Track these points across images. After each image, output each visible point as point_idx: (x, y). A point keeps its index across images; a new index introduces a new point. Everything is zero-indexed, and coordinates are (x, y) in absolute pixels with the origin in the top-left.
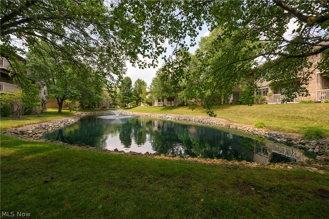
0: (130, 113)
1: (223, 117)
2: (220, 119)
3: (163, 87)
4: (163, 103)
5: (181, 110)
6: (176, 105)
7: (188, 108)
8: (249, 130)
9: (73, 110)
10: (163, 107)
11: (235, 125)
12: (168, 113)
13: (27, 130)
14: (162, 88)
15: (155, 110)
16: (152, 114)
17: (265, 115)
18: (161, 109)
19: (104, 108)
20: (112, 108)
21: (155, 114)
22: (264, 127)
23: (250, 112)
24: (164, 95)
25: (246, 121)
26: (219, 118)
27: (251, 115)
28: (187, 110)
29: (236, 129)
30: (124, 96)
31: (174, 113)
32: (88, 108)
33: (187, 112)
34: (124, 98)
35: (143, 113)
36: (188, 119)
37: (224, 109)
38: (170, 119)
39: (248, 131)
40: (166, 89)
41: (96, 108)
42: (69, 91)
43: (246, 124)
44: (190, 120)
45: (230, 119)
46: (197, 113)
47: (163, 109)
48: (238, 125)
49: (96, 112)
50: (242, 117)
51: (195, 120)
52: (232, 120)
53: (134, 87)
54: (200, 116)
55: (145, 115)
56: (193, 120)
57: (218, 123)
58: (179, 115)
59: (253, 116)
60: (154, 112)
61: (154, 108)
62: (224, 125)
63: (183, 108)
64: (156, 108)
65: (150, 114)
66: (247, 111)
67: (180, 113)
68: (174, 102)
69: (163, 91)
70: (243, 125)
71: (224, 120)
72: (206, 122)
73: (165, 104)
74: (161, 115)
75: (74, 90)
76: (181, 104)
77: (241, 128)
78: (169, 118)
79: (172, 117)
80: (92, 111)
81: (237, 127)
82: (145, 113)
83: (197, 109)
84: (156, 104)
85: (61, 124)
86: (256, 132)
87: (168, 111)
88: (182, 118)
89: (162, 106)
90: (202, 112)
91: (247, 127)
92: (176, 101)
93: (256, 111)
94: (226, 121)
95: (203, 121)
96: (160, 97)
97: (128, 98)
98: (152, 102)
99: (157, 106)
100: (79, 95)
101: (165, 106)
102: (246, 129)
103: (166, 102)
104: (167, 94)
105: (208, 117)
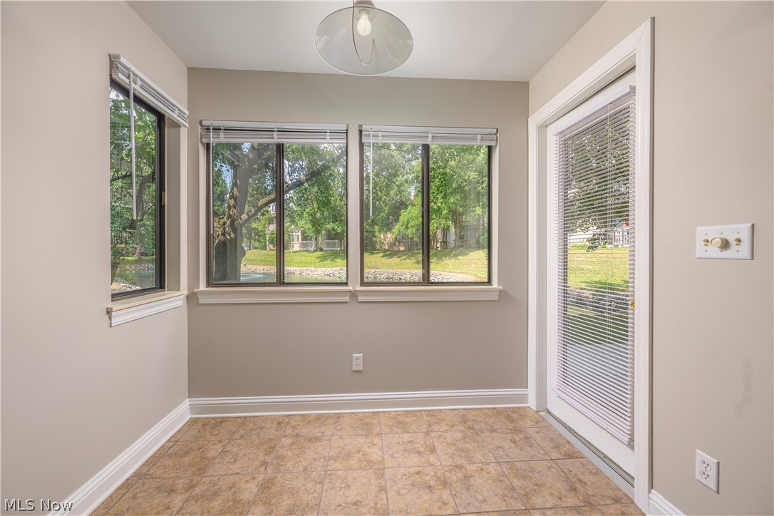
1: (463, 270)
2: (461, 275)
4: (317, 243)
10: (318, 253)
15: (303, 259)
16: (302, 268)
18: (318, 258)
21: (311, 269)
28: (383, 260)
47: (323, 258)
58: (374, 270)
60: (305, 264)
61: (296, 254)
64: (305, 256)
67: (369, 265)
73: (320, 246)
74: (329, 270)
84: (298, 246)
89: (314, 251)
99: (303, 251)
101: (321, 250)
103: (322, 240)
104: (337, 223)
105: (437, 272)
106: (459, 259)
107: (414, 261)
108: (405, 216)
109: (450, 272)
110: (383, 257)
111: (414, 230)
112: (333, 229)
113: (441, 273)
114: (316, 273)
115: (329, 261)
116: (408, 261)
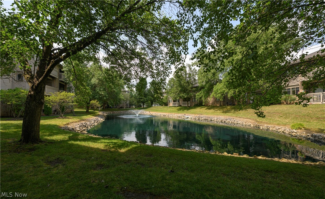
0: (147, 113)
1: (248, 117)
2: (246, 119)
3: (181, 87)
4: (179, 103)
5: (198, 110)
6: (192, 105)
7: (206, 108)
8: (285, 132)
9: (96, 110)
10: (179, 107)
11: (265, 125)
12: (187, 113)
13: (75, 128)
14: (180, 89)
15: (172, 110)
16: (169, 114)
17: (299, 116)
18: (177, 109)
19: (121, 107)
20: (128, 108)
21: (173, 114)
22: (303, 129)
23: (280, 112)
24: (181, 95)
25: (278, 122)
26: (244, 118)
27: (281, 115)
28: (206, 111)
29: (268, 130)
30: (140, 96)
31: (192, 113)
32: (107, 108)
33: (206, 113)
34: (140, 98)
35: (161, 113)
36: (209, 119)
37: (248, 110)
38: (190, 119)
39: (283, 132)
40: (183, 89)
41: (114, 108)
42: (98, 92)
43: (279, 124)
44: (211, 120)
45: (258, 120)
46: (218, 113)
47: (180, 110)
48: (269, 126)
49: (115, 112)
50: (271, 118)
51: (217, 120)
52: (261, 121)
53: (149, 88)
54: (222, 116)
55: (162, 114)
56: (215, 120)
57: (244, 124)
58: (199, 115)
59: (284, 116)
60: (171, 112)
61: (170, 108)
62: (252, 125)
63: (201, 108)
64: (173, 108)
65: (167, 114)
66: (276, 112)
67: (198, 113)
68: (190, 102)
69: (181, 91)
70: (276, 126)
71: (251, 121)
72: (230, 122)
73: (180, 104)
74: (180, 115)
75: (102, 91)
76: (197, 104)
77: (274, 129)
78: (188, 117)
79: (191, 117)
80: (111, 111)
81: (268, 128)
82: (162, 113)
83: (216, 110)
84: (171, 104)
85: (95, 123)
86: (295, 134)
87: (186, 111)
88: (203, 118)
89: (177, 106)
90: (223, 112)
91: (281, 128)
92: (192, 101)
93: (287, 112)
94: (253, 121)
95: (226, 122)
96: (177, 97)
97: (144, 98)
98: (167, 102)
99: (173, 106)
100: (106, 96)
101: (181, 106)
102: (280, 130)
103: (181, 102)
104: (185, 94)
105: (231, 117)
106: (247, 111)
107: (222, 111)
108: (216, 88)
109: (240, 118)
110: (206, 109)
111: (220, 95)
112: (183, 96)
113: (234, 118)
114: (174, 116)
115: (181, 111)
116: (219, 111)
